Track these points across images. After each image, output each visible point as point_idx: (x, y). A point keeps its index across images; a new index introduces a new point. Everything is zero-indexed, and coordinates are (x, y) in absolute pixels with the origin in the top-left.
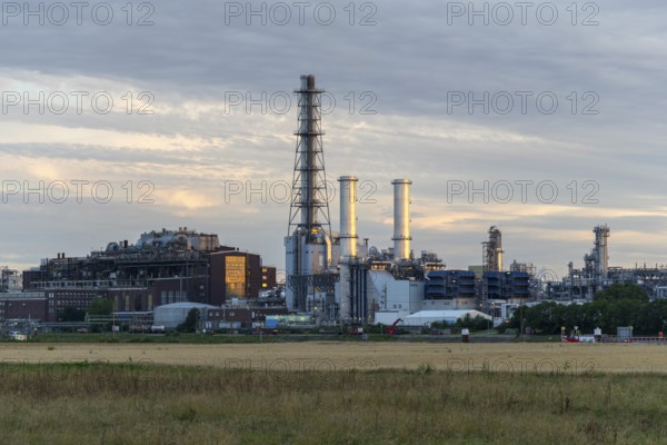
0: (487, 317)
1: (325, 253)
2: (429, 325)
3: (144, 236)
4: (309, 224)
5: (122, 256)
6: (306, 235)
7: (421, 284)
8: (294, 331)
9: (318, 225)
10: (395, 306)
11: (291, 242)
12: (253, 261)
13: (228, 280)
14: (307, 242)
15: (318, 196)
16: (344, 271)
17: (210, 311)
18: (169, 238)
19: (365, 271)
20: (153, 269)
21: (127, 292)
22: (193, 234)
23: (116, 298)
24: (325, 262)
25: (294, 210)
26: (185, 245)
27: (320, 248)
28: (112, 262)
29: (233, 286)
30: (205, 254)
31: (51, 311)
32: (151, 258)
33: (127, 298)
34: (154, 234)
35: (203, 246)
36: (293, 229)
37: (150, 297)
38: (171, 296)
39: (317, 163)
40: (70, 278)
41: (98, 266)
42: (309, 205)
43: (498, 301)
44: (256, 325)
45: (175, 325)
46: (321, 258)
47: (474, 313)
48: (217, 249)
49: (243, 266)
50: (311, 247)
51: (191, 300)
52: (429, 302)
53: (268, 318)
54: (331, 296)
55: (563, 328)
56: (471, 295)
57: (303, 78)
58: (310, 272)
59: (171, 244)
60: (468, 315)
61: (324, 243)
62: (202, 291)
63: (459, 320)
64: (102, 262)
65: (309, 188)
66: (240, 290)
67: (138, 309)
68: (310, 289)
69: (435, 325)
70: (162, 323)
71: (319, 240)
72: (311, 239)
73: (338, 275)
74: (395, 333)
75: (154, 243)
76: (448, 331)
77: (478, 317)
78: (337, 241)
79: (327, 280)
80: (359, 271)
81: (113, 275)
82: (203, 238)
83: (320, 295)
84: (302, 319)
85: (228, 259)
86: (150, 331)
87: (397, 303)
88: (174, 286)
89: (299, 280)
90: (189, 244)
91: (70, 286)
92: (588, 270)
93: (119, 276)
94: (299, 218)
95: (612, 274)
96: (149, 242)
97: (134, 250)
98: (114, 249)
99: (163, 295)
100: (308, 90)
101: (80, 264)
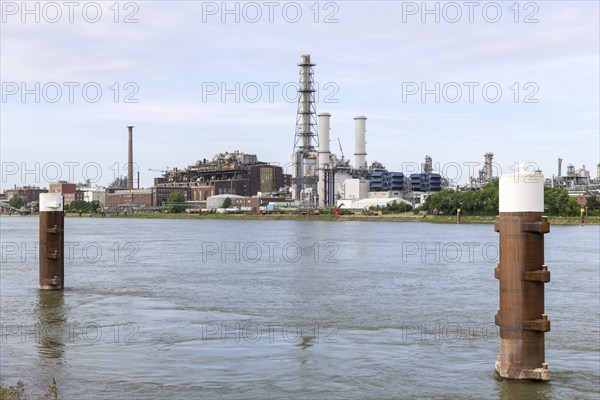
0: (408, 203)
1: (315, 164)
3: (216, 156)
4: (306, 147)
5: (203, 168)
6: (306, 152)
7: (368, 182)
9: (311, 147)
10: (350, 196)
12: (278, 170)
13: (262, 182)
14: (304, 158)
16: (321, 174)
17: (237, 199)
18: (229, 157)
19: (334, 173)
20: (218, 175)
21: (200, 189)
22: (242, 155)
23: (195, 193)
25: (297, 138)
27: (313, 161)
28: (196, 172)
29: (265, 186)
30: (248, 166)
31: (154, 200)
32: (216, 169)
33: (201, 193)
34: (221, 155)
35: (246, 162)
36: (297, 149)
37: (212, 192)
40: (177, 181)
41: (191, 174)
42: (307, 135)
43: (419, 193)
44: (262, 208)
47: (399, 200)
48: (256, 163)
49: (271, 173)
50: (306, 161)
51: (238, 193)
52: (372, 193)
53: (270, 203)
54: (315, 190)
55: (459, 210)
56: (400, 189)
58: (304, 176)
59: (228, 160)
60: (396, 201)
61: (315, 158)
62: (245, 188)
63: (390, 205)
64: (193, 171)
65: (308, 124)
66: (270, 188)
67: (205, 198)
68: (303, 186)
69: (372, 208)
71: (312, 156)
72: (307, 156)
73: (318, 177)
75: (220, 159)
77: (402, 203)
79: (313, 180)
80: (330, 173)
81: (198, 180)
82: (248, 157)
83: (308, 190)
85: (262, 169)
87: (351, 194)
88: (227, 185)
90: (238, 161)
92: (481, 178)
93: (202, 180)
94: (301, 143)
96: (217, 159)
97: (210, 164)
98: (199, 164)
99: (220, 190)
100: (307, 64)
101: (183, 174)
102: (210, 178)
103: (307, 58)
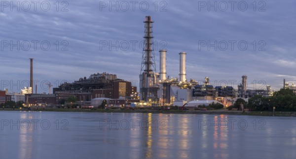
0: (221, 103)
1: (154, 80)
2: (197, 106)
3: (92, 75)
4: (148, 70)
5: (84, 82)
6: (147, 74)
7: (191, 91)
8: (141, 108)
9: (151, 70)
10: (181, 99)
11: (142, 76)
12: (129, 84)
13: (120, 90)
14: (147, 76)
15: (151, 60)
16: (161, 87)
17: (110, 101)
18: (99, 76)
19: (169, 86)
20: (94, 86)
21: (84, 94)
22: (108, 75)
23: (80, 97)
24: (154, 84)
25: (143, 65)
26: (105, 78)
27: (152, 79)
28: (80, 84)
29: (121, 93)
30: (112, 81)
31: (57, 101)
32: (93, 83)
33: (84, 97)
34: (95, 75)
35: (111, 79)
36: (143, 72)
37: (92, 96)
38: (99, 96)
39: (151, 48)
40: (68, 90)
41: (76, 86)
42: (148, 63)
45: (97, 106)
46: (152, 82)
47: (216, 102)
48: (116, 80)
49: (125, 86)
50: (149, 78)
51: (106, 97)
52: (194, 97)
53: (132, 103)
54: (156, 96)
55: (274, 108)
56: (211, 95)
57: (146, 17)
58: (148, 87)
59: (100, 78)
60: (213, 102)
61: (154, 77)
62: (110, 94)
63: (210, 104)
64: (78, 84)
65: (148, 57)
66: (124, 94)
67: (88, 100)
68: (148, 93)
69: (200, 106)
70: (93, 105)
71: (152, 76)
72: (149, 75)
73: (159, 88)
74: (184, 109)
75: (95, 78)
76: (206, 109)
78: (158, 76)
79: (154, 90)
80: (167, 85)
81: (81, 89)
82: (111, 76)
83: (152, 95)
84: (145, 104)
85: (120, 83)
86: (88, 108)
88: (100, 92)
89: (144, 90)
90: (106, 78)
91: (67, 92)
92: (239, 90)
94: (145, 68)
95: (248, 91)
96: (93, 77)
97: (88, 80)
98: (81, 80)
99: (96, 95)
100: (148, 21)
101: (71, 85)
102: (88, 88)
103: (149, 18)
